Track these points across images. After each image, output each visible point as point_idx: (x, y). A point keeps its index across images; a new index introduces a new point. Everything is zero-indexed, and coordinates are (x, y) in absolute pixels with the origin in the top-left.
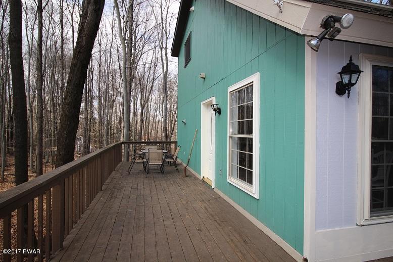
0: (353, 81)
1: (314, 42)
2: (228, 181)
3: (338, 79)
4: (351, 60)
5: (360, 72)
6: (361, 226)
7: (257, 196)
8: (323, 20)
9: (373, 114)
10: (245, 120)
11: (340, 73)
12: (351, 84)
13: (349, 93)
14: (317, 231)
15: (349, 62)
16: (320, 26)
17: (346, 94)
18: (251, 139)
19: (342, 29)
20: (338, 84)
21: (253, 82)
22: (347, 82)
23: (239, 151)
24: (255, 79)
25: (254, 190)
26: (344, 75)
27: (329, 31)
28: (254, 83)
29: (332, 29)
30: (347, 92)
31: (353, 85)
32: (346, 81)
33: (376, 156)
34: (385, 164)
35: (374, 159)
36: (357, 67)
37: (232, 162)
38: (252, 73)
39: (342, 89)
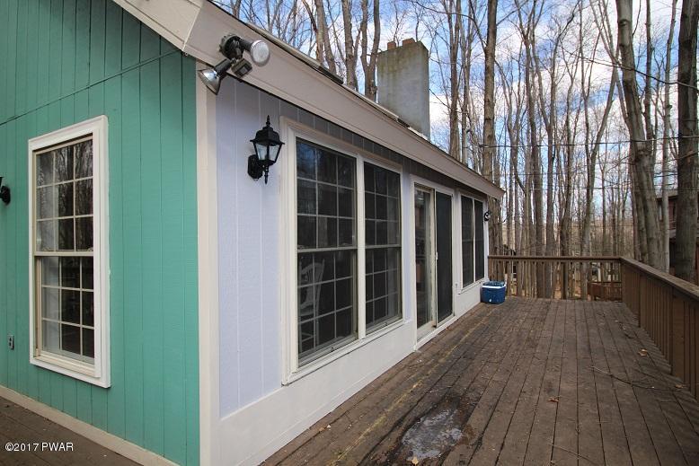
0: (272, 158)
1: (209, 75)
2: (33, 361)
3: (251, 150)
4: (268, 123)
5: (281, 144)
6: (288, 385)
7: (104, 384)
8: (223, 40)
9: (300, 210)
10: (74, 217)
11: (254, 142)
12: (269, 162)
13: (266, 176)
14: (223, 419)
15: (265, 125)
16: (218, 49)
17: (263, 177)
18: (90, 259)
19: (253, 65)
20: (250, 159)
21: (91, 134)
22: (263, 158)
23: (61, 288)
24: (97, 128)
25: (98, 370)
26: (259, 146)
27: (233, 62)
28: (95, 138)
29: (237, 61)
30: (264, 173)
31: (272, 163)
32: (262, 155)
33: (304, 271)
34: (314, 284)
35: (303, 278)
36: (277, 135)
37: (45, 314)
38: (90, 115)
39: (258, 168)
